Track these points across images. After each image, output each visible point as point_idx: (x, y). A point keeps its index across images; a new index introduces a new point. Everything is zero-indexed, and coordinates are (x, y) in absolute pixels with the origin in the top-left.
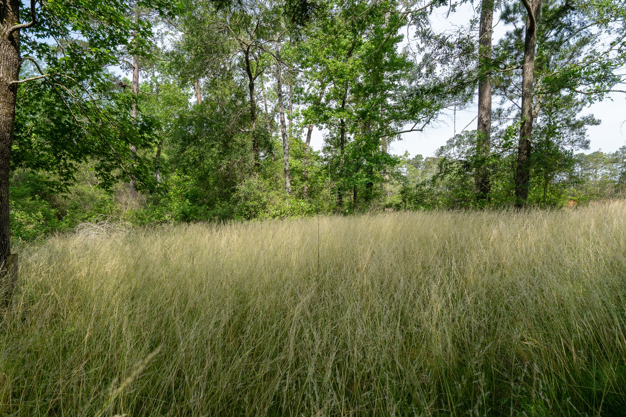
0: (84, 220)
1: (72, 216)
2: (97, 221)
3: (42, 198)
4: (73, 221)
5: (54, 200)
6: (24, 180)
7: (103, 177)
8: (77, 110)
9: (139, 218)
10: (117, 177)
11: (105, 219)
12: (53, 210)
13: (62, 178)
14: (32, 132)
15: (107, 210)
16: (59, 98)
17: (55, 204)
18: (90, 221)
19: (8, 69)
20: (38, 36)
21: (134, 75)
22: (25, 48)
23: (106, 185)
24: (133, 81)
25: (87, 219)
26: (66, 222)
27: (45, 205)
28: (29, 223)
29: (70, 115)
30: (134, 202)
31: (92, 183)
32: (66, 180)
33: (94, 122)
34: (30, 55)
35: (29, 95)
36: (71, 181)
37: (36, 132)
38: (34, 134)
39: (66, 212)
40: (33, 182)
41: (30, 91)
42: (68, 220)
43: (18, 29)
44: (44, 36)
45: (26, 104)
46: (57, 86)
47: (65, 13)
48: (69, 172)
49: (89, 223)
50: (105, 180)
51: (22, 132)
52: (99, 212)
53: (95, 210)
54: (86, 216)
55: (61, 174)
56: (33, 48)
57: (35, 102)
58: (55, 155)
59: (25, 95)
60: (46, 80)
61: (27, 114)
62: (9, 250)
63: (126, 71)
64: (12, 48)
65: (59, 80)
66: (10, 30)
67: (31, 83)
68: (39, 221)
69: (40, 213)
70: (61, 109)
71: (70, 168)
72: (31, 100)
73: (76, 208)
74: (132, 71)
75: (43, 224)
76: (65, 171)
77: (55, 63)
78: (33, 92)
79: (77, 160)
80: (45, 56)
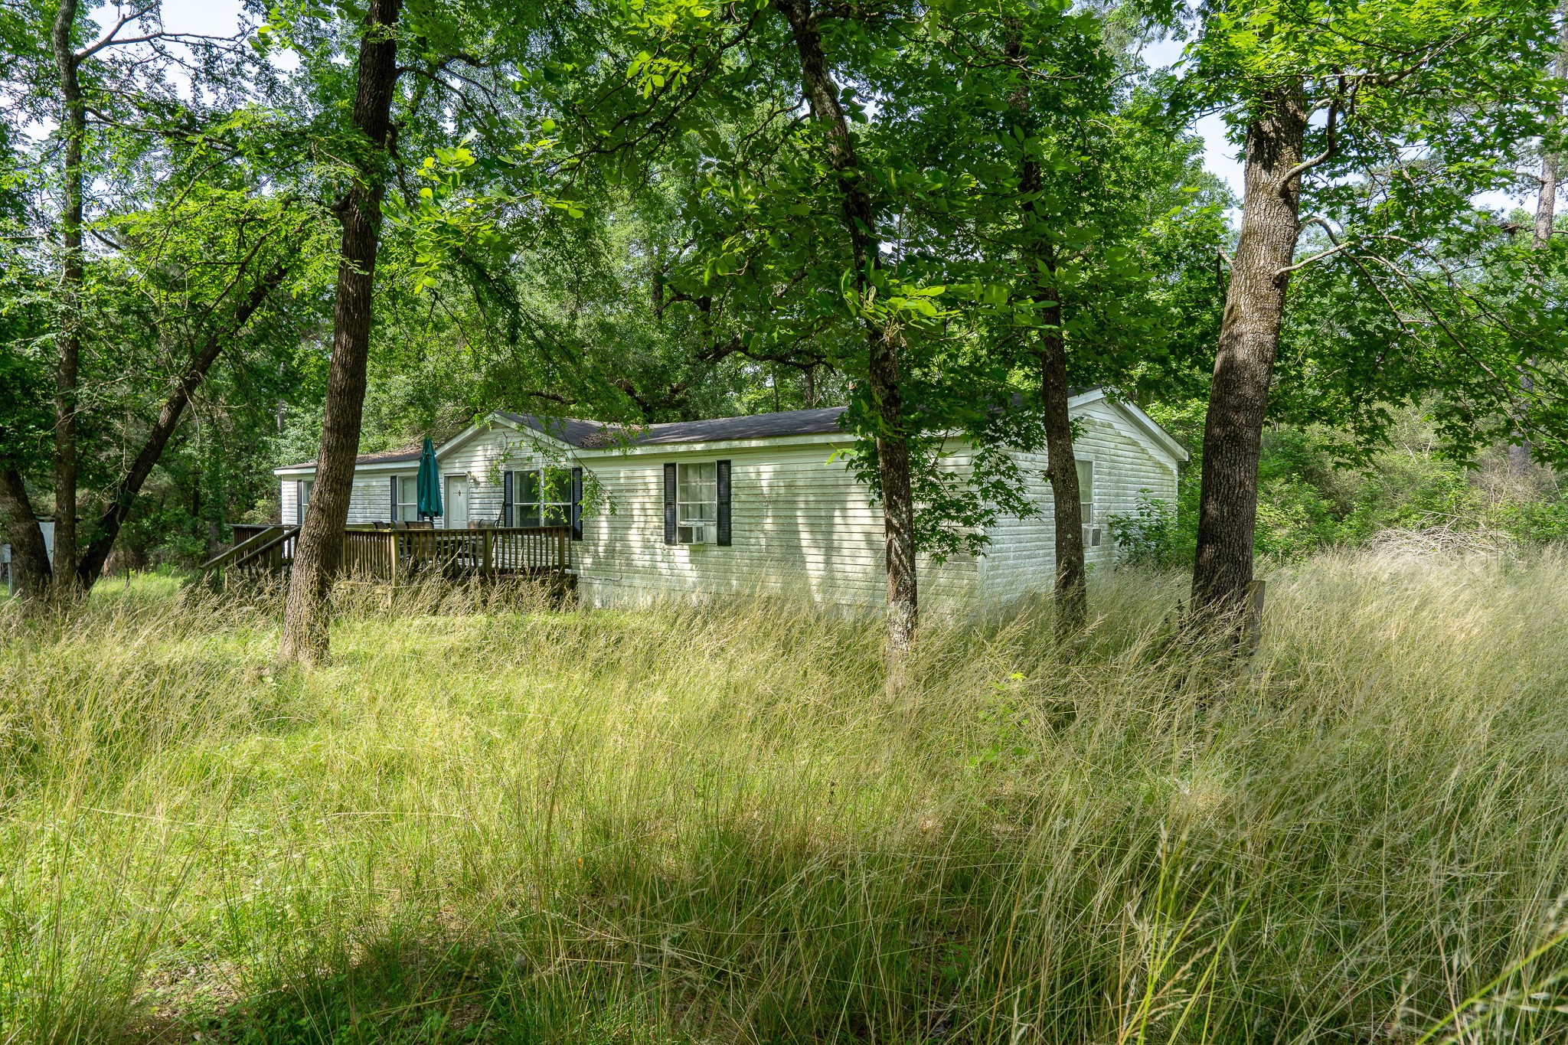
0: (1389, 523)
1: (1365, 515)
2: (1422, 527)
3: (1304, 479)
4: (1366, 525)
5: (1329, 484)
6: (1275, 446)
7: (1455, 435)
8: (1402, 301)
9: (1535, 523)
10: (1491, 434)
11: (1440, 522)
12: (1325, 503)
13: (1361, 439)
14: (1305, 356)
15: (1447, 503)
16: (1366, 284)
17: (1329, 490)
18: (1405, 526)
19: (1275, 250)
20: (1332, 176)
21: (1541, 200)
22: (1306, 205)
23: (1459, 451)
24: (1538, 214)
25: (1397, 521)
26: (1351, 527)
27: (1309, 493)
28: (1280, 526)
29: (1388, 312)
30: (1519, 487)
31: (1414, 448)
32: (1369, 442)
33: (1442, 319)
34: (1315, 214)
35: (1307, 289)
36: (1378, 444)
37: (1314, 355)
38: (1310, 360)
39: (1352, 507)
40: (1288, 450)
41: (1309, 281)
42: (1354, 523)
43: (1299, 173)
44: (1344, 172)
45: (1300, 307)
46: (1365, 260)
47: (1395, 115)
48: (1375, 427)
49: (1401, 531)
50: (1460, 440)
51: (1287, 359)
52: (1428, 507)
53: (1418, 503)
54: (1397, 514)
55: (1360, 431)
56: (1321, 201)
57: (1316, 300)
58: (1349, 394)
59: (1299, 291)
60: (1343, 253)
61: (1299, 324)
62: (1250, 573)
63: (1519, 196)
64: (1286, 209)
65: (1371, 247)
66: (1285, 178)
67: (1311, 267)
68: (1297, 522)
69: (1300, 508)
70: (1369, 305)
71: (1379, 419)
72: (1311, 297)
73: (1375, 498)
74: (1537, 191)
75: (1304, 528)
76: (1368, 424)
77: (1365, 218)
78: (1315, 281)
79: (1396, 402)
80: (1344, 209)
